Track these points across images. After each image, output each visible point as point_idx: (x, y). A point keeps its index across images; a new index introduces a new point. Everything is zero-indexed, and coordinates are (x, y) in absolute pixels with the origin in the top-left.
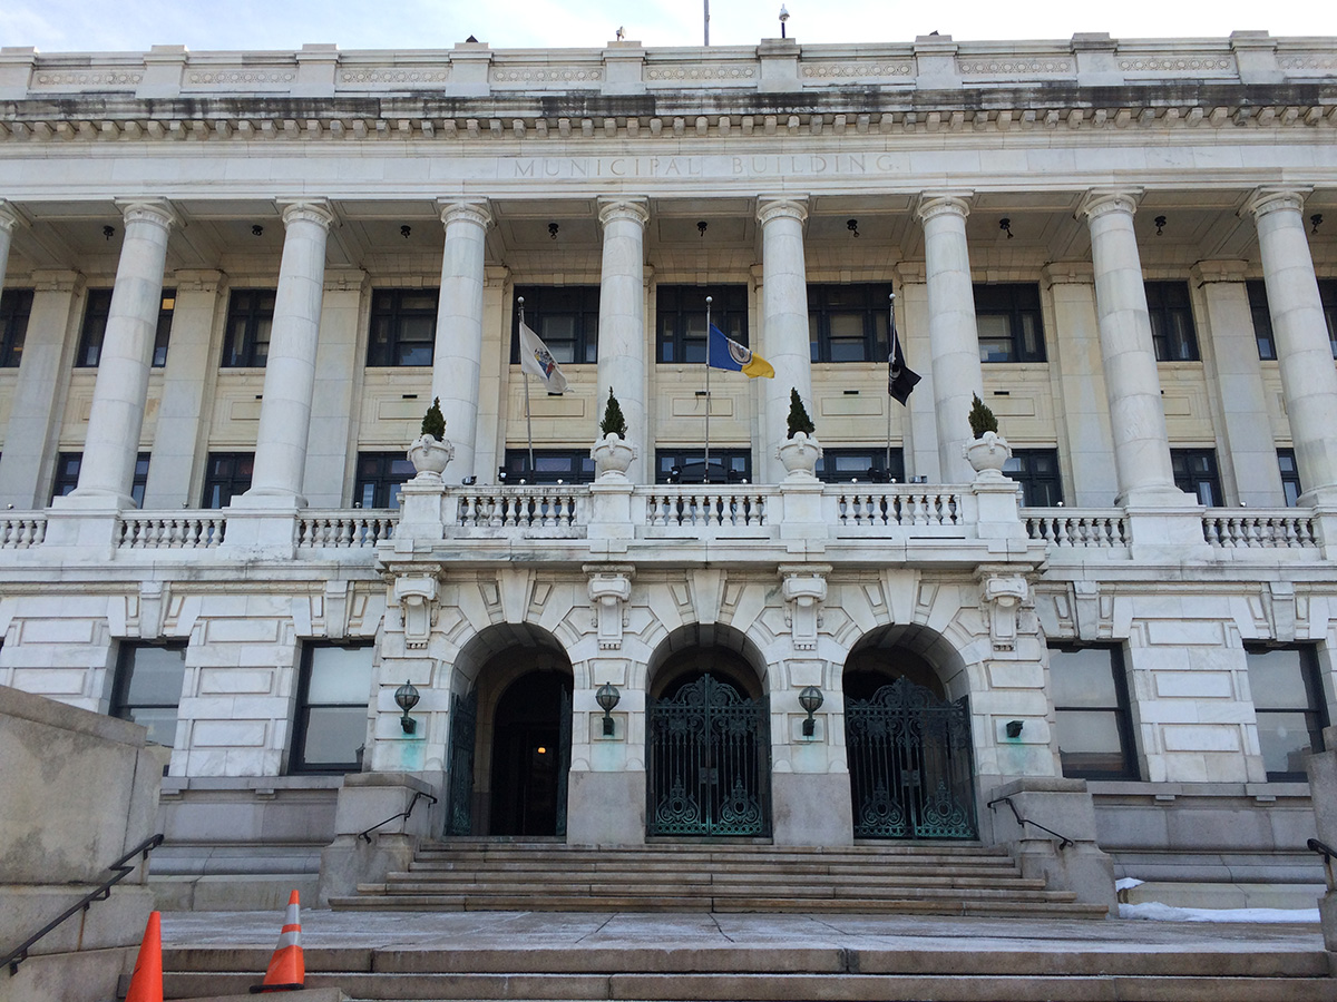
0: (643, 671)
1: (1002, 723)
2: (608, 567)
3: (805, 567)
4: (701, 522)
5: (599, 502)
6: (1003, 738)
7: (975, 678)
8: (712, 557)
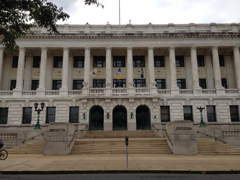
0: (112, 111)
1: (154, 116)
2: (108, 99)
3: (131, 98)
4: (119, 92)
5: (106, 90)
6: (154, 118)
7: (151, 111)
8: (120, 97)
